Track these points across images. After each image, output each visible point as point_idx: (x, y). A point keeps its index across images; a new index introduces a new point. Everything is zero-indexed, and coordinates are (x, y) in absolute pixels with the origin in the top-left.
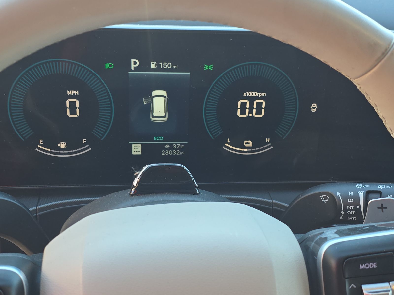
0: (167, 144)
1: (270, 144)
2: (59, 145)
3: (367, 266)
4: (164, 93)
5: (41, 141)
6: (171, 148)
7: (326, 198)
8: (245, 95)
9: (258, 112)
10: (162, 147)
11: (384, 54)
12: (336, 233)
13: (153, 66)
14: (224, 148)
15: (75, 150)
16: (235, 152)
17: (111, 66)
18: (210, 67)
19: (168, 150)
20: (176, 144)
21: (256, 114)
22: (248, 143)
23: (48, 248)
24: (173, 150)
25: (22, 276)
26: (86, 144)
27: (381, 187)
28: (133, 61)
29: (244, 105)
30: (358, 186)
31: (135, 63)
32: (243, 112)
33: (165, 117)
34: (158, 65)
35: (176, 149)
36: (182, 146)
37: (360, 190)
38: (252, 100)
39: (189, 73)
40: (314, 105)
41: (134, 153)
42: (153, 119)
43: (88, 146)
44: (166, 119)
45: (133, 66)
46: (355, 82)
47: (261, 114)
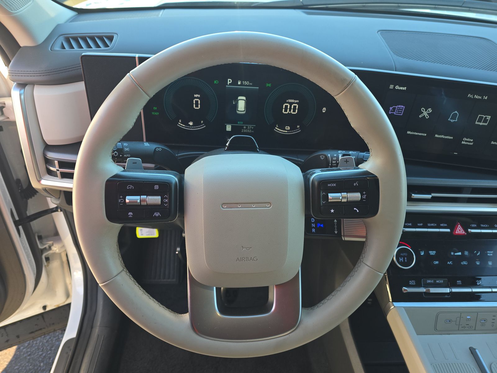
0: (245, 126)
1: (299, 129)
2: (189, 123)
3: (331, 185)
4: (244, 98)
5: (180, 121)
6: (247, 128)
7: (323, 157)
8: (287, 101)
9: (294, 111)
10: (242, 127)
11: (348, 85)
12: (320, 171)
13: (239, 83)
14: (274, 130)
15: (197, 127)
16: (280, 132)
17: (217, 82)
18: (269, 85)
19: (245, 129)
20: (249, 126)
21: (293, 112)
22: (287, 128)
23: (186, 170)
24: (248, 129)
25: (177, 180)
26: (203, 123)
27: (350, 152)
28: (229, 80)
29: (286, 106)
30: (339, 152)
31: (230, 81)
32: (286, 111)
33: (244, 111)
34: (242, 83)
35: (249, 129)
36: (252, 128)
37: (340, 153)
38: (291, 104)
39: (258, 88)
40: (324, 109)
41: (227, 130)
42: (237, 112)
43: (204, 124)
44: (245, 112)
45: (229, 83)
46: (335, 97)
47: (295, 112)
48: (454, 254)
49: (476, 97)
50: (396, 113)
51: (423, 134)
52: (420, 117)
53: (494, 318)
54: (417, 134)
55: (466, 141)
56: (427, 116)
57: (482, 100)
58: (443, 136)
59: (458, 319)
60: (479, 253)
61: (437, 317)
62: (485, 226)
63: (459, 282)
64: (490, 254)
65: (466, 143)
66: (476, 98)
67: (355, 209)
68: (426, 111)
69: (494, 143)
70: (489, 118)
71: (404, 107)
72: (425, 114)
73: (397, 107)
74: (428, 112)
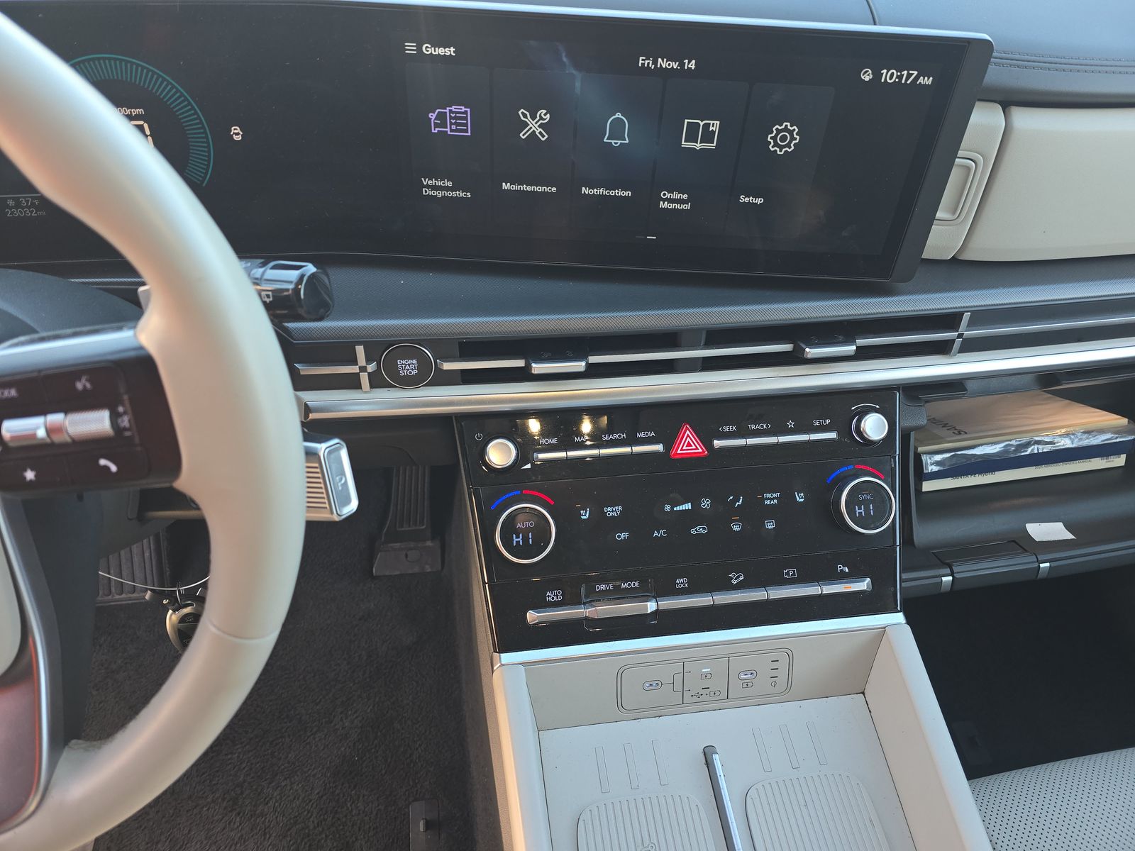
0: (10, 198)
40: (235, 130)
48: (672, 508)
49: (663, 63)
50: (451, 130)
51: (547, 189)
52: (523, 138)
53: (775, 665)
54: (529, 188)
55: (670, 201)
56: (540, 133)
57: (682, 72)
58: (602, 191)
59: (679, 678)
60: (741, 501)
61: (620, 677)
62: (760, 428)
63: (681, 581)
64: (771, 499)
65: (672, 206)
66: (664, 67)
67: (103, 462)
68: (533, 117)
69: (746, 200)
70: (715, 126)
71: (468, 110)
72: (534, 126)
73: (447, 111)
74: (541, 121)
